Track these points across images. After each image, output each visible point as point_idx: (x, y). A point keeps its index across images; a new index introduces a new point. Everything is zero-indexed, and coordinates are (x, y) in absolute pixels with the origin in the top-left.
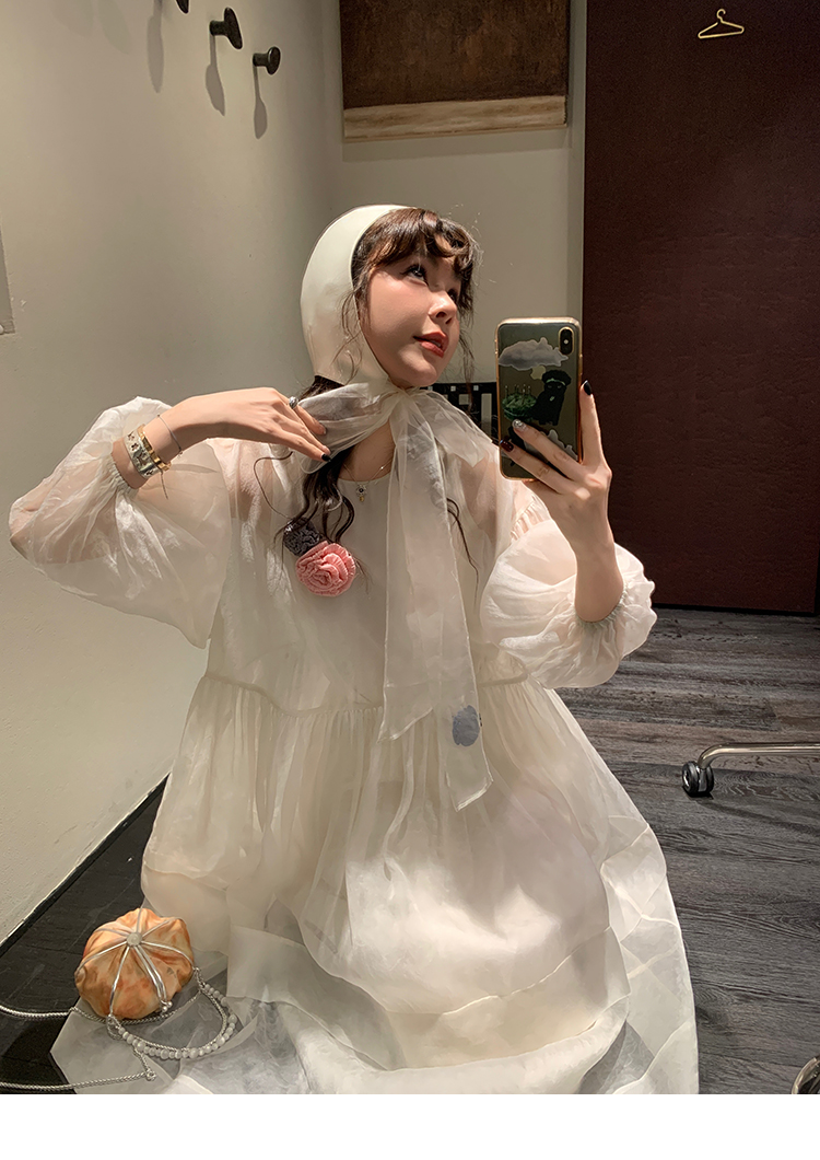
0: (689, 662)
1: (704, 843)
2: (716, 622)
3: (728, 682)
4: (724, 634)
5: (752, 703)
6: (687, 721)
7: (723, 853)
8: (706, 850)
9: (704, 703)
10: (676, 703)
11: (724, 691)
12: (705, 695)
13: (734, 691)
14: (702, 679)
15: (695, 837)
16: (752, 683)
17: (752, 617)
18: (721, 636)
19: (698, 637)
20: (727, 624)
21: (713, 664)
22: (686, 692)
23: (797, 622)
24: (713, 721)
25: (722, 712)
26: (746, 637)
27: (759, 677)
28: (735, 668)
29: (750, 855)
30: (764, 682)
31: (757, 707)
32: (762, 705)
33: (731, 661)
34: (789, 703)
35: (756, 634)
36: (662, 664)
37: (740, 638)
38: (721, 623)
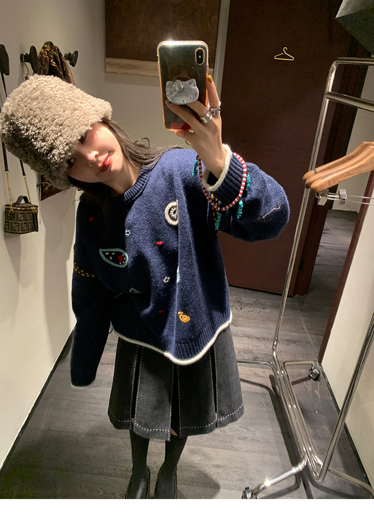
0: (244, 326)
2: (255, 300)
3: (258, 338)
4: (259, 308)
7: (253, 440)
8: (246, 438)
9: (249, 352)
11: (257, 344)
12: (250, 347)
13: (261, 345)
14: (249, 337)
15: (244, 431)
16: (267, 339)
17: (269, 296)
18: (257, 309)
19: (249, 309)
20: (260, 301)
22: (243, 345)
26: (267, 311)
27: (271, 336)
28: (261, 330)
33: (261, 325)
35: (270, 308)
37: (264, 310)
38: (257, 300)
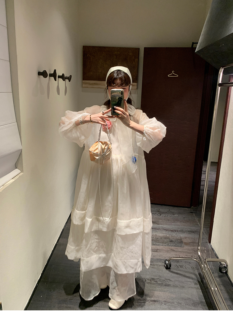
0: (163, 224)
1: (170, 283)
2: (168, 210)
3: (172, 231)
5: (178, 238)
6: (164, 244)
7: (174, 286)
8: (170, 285)
9: (167, 238)
10: (161, 238)
11: (172, 234)
12: (167, 236)
13: (174, 234)
14: (166, 230)
15: (168, 281)
16: (177, 231)
17: (176, 208)
18: (170, 215)
19: (165, 215)
21: (169, 225)
22: (163, 235)
23: (186, 210)
24: (169, 244)
25: (171, 241)
27: (179, 229)
28: (173, 226)
29: (179, 286)
30: (180, 231)
31: (179, 239)
32: (180, 239)
33: (173, 224)
34: (186, 238)
35: (177, 214)
36: (157, 225)
37: (174, 215)
38: (169, 210)
